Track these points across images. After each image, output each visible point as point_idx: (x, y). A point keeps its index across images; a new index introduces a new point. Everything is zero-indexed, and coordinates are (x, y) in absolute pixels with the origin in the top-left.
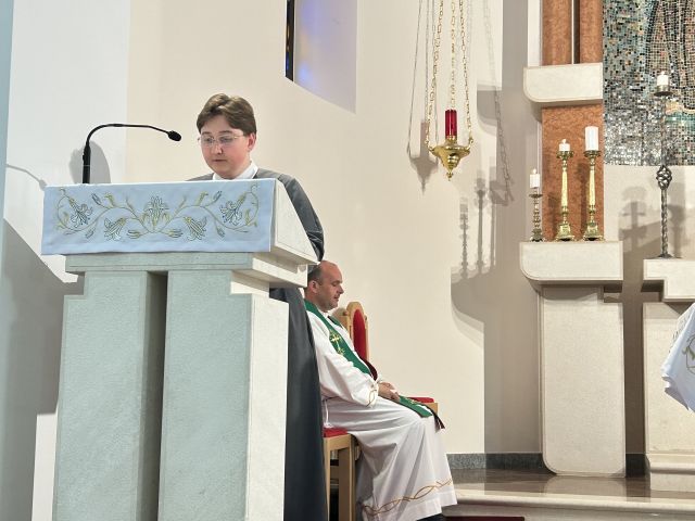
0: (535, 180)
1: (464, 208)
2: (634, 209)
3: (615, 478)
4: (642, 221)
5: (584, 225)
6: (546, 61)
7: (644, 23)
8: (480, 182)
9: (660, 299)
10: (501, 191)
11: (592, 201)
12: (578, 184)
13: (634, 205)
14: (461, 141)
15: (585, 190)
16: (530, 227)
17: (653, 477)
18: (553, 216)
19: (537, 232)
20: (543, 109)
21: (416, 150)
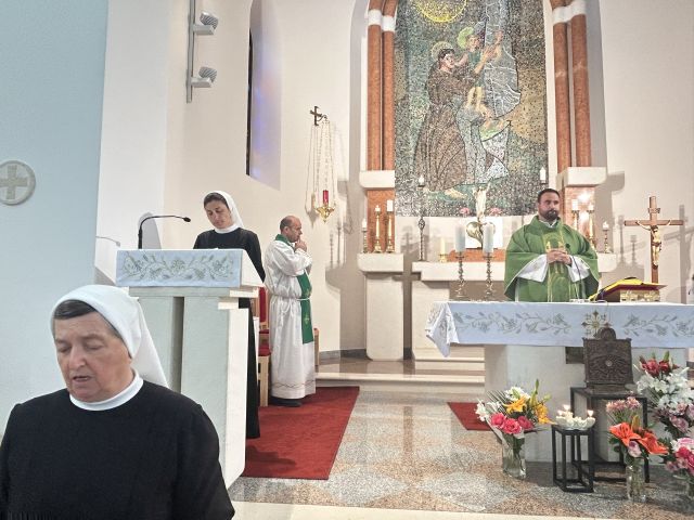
0: (364, 224)
1: (331, 236)
2: (407, 237)
3: (399, 361)
4: (411, 242)
5: (386, 245)
6: (369, 169)
7: (412, 151)
8: (339, 223)
9: (419, 278)
10: (349, 228)
11: (390, 234)
12: (383, 226)
13: (407, 235)
14: (330, 205)
15: (386, 228)
16: (362, 246)
17: (417, 364)
18: (372, 241)
19: (365, 249)
20: (367, 190)
21: (309, 209)
